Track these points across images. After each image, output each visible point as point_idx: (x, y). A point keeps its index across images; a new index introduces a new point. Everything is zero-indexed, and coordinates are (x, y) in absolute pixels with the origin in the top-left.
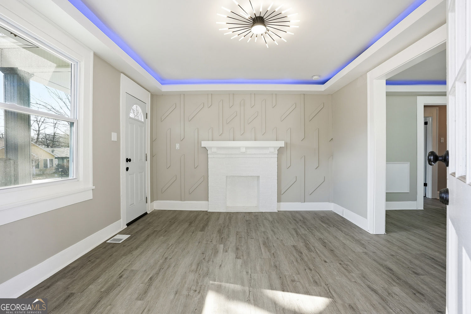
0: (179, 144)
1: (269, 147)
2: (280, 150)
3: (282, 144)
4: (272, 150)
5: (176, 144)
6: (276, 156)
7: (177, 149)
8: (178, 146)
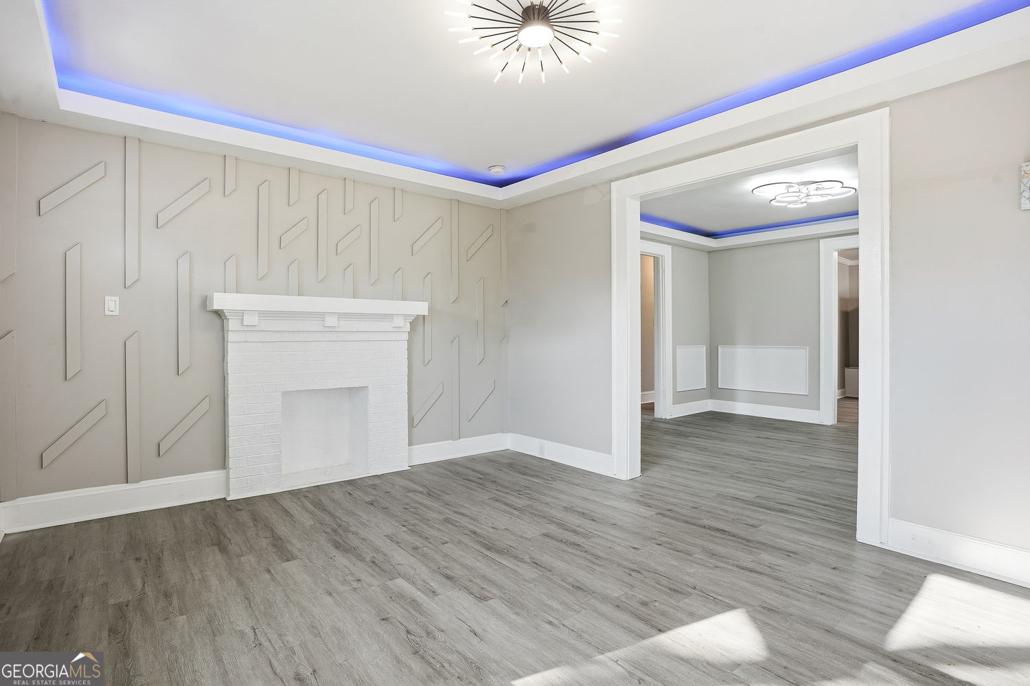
0: (117, 299)
1: (392, 315)
2: (417, 322)
3: (422, 308)
4: (399, 322)
5: (107, 298)
6: (406, 336)
7: (107, 313)
8: (112, 304)
